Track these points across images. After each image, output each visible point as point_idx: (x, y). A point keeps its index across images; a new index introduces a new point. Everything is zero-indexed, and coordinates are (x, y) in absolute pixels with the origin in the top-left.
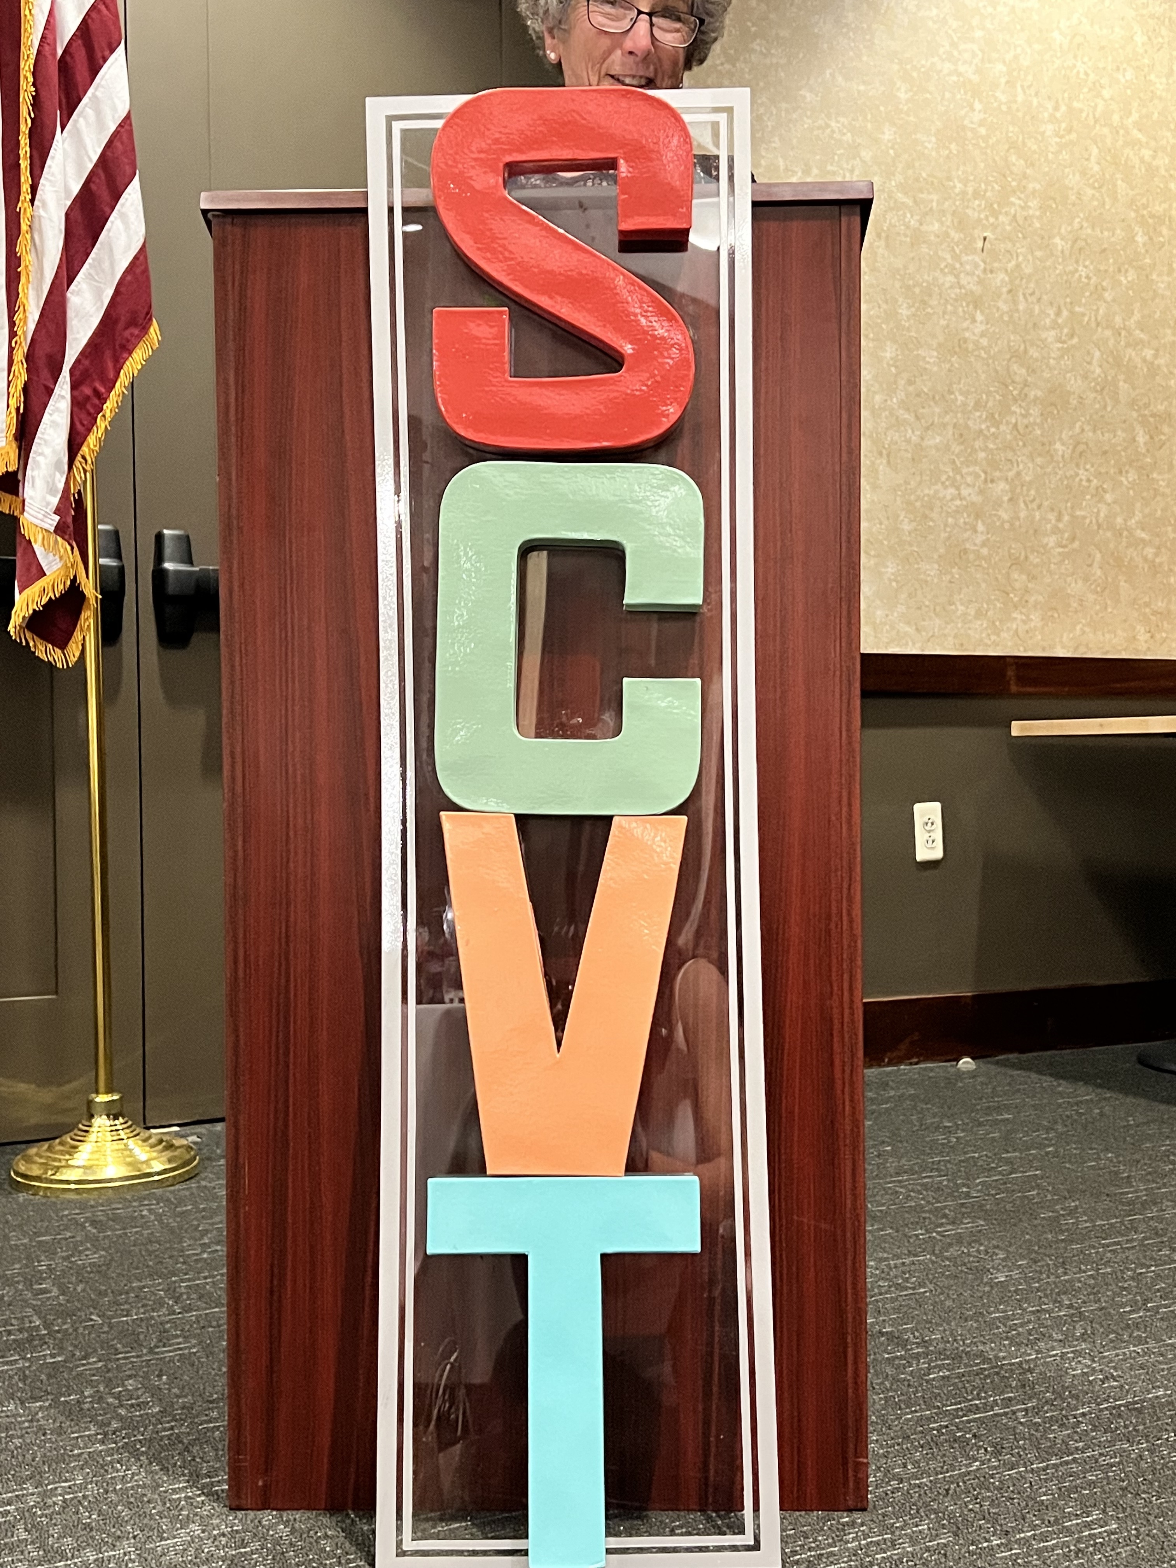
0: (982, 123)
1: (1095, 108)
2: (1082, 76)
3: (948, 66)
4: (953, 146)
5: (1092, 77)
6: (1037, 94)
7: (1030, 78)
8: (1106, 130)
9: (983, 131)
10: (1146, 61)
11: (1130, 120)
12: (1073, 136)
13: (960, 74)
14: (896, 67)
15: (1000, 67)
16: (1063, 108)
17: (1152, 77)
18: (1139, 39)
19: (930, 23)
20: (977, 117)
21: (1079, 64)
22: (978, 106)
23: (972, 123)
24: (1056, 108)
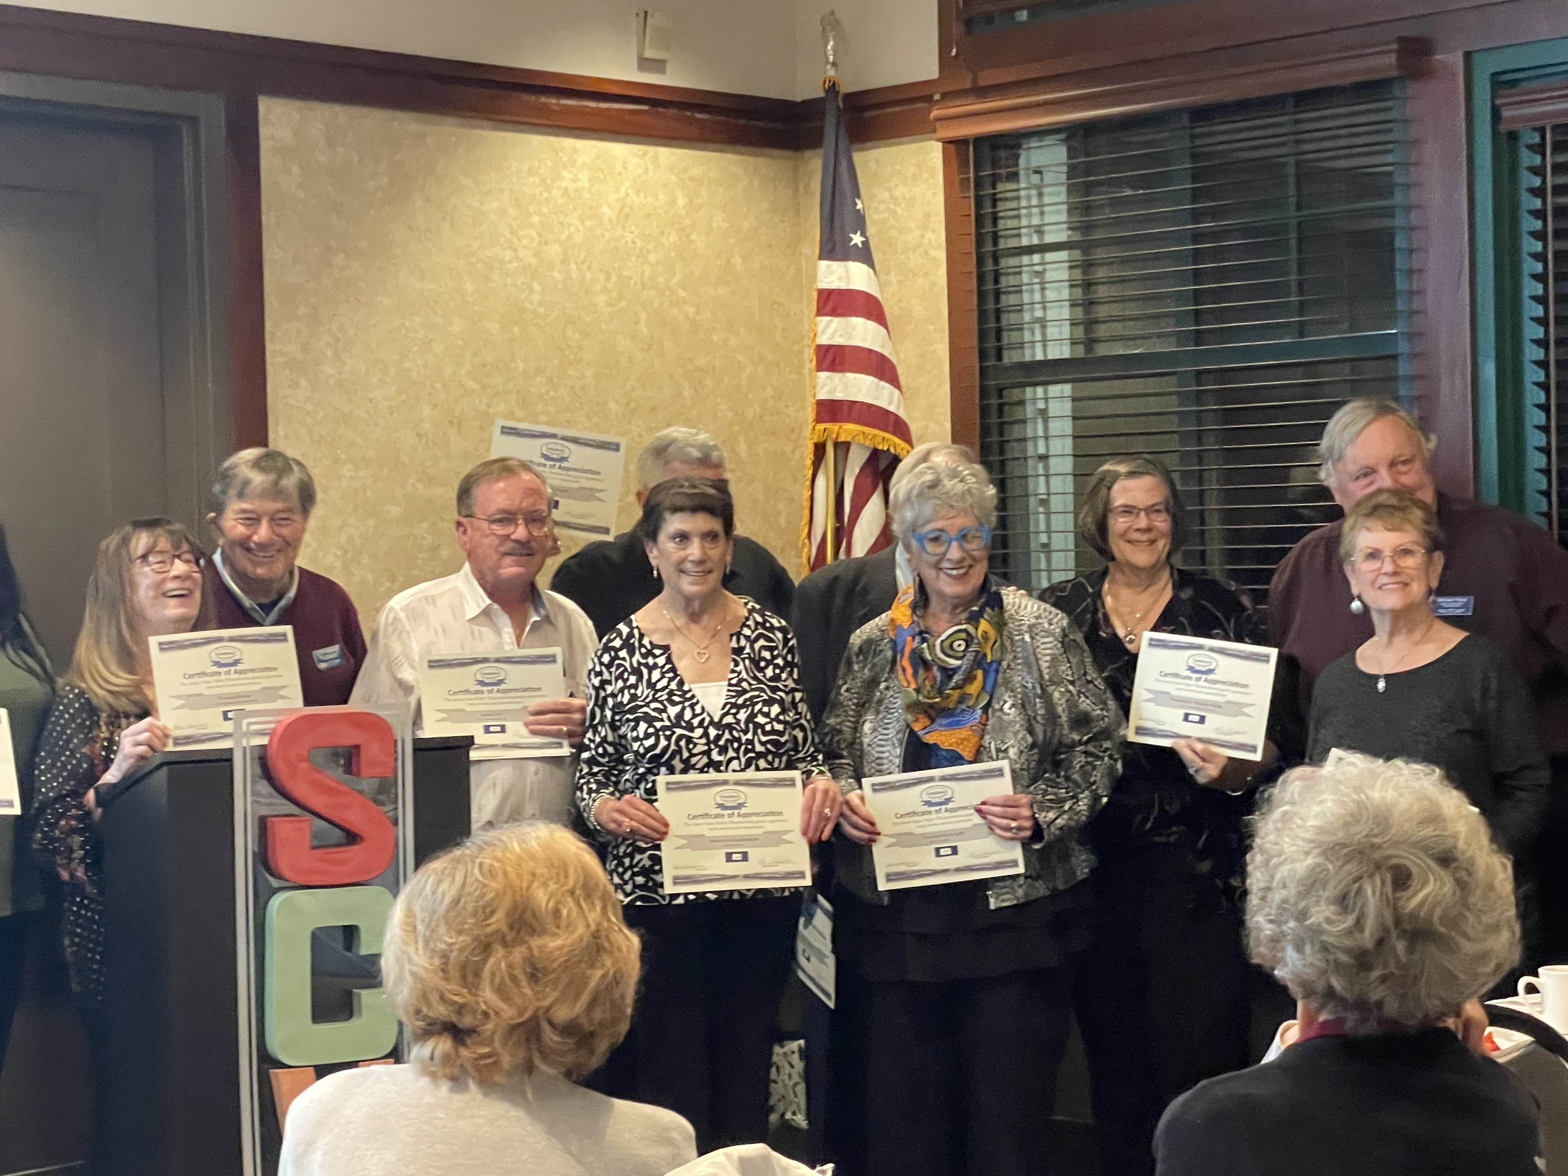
0: (541, 303)
1: (643, 274)
2: (630, 244)
3: (508, 255)
4: (516, 330)
5: (639, 243)
6: (589, 268)
7: (583, 254)
8: (653, 293)
9: (541, 310)
10: (688, 222)
11: (675, 281)
12: (623, 304)
13: (519, 260)
14: (462, 262)
15: (557, 248)
16: (614, 278)
17: (694, 237)
18: (681, 202)
19: (493, 217)
20: (536, 297)
21: (627, 234)
22: (536, 286)
23: (532, 304)
24: (608, 279)
